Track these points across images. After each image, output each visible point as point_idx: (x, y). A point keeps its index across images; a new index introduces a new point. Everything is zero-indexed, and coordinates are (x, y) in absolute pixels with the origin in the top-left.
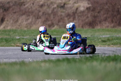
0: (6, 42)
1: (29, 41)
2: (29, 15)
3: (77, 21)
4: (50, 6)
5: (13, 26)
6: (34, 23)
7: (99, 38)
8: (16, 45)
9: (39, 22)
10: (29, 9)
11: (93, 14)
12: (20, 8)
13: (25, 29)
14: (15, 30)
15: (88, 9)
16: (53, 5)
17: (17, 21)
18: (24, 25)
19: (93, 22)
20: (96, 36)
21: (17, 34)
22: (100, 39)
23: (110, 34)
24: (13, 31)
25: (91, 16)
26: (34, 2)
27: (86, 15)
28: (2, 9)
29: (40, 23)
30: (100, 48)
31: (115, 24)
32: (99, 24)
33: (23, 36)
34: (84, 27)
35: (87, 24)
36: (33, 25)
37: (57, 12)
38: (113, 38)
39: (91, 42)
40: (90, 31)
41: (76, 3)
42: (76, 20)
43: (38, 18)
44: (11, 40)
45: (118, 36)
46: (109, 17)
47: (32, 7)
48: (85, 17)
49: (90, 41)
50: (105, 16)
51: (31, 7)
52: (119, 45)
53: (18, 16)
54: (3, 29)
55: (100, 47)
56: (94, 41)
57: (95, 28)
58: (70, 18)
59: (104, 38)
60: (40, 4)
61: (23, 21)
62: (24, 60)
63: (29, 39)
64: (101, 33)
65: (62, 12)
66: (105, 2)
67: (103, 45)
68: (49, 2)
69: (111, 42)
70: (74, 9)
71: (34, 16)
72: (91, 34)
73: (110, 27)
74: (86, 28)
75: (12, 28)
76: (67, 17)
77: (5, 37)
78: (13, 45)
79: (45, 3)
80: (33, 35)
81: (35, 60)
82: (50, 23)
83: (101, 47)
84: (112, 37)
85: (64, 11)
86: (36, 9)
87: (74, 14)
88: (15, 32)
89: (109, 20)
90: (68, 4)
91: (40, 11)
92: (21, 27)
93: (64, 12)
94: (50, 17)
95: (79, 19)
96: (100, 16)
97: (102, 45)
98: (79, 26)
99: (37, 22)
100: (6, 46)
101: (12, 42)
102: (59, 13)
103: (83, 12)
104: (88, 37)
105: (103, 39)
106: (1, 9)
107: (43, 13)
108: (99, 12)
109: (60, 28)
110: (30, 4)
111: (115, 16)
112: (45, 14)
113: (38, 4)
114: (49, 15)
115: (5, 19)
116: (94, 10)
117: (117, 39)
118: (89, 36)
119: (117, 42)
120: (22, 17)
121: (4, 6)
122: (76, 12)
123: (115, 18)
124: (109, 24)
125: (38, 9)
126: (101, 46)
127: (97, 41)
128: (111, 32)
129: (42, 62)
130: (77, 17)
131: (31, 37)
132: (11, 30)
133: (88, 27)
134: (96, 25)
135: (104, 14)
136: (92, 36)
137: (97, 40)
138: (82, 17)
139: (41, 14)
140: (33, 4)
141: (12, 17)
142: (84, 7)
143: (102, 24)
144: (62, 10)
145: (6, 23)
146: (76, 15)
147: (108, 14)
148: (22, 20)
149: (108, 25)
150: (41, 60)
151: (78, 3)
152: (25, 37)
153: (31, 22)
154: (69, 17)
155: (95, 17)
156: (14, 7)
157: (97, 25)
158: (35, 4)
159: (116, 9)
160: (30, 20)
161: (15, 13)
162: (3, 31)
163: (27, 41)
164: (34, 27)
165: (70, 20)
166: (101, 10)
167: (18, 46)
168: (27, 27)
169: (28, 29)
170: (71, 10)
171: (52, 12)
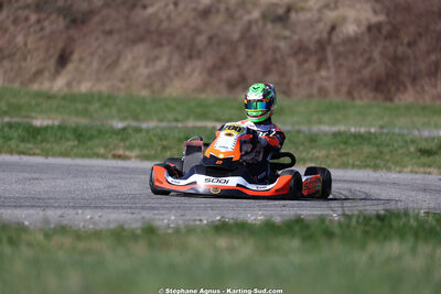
0: (79, 140)
1: (161, 139)
2: (160, 45)
3: (333, 70)
4: (240, 12)
5: (98, 80)
6: (177, 74)
7: (408, 138)
8: (113, 152)
9: (193, 71)
10: (161, 21)
11: (391, 49)
12: (127, 18)
13: (145, 93)
14: (109, 97)
15: (373, 29)
16: (249, 12)
17: (115, 63)
18: (141, 79)
19: (388, 75)
20: (397, 131)
21: (114, 110)
22: (413, 141)
24: (100, 99)
25: (382, 54)
27: (365, 51)
28: (65, 17)
29: (196, 74)
30: (414, 176)
32: (409, 87)
33: (136, 118)
34: (356, 94)
35: (366, 85)
36: (171, 80)
37: (261, 36)
39: (381, 152)
40: (375, 110)
41: (332, 5)
42: (328, 68)
43: (190, 57)
44: (95, 133)
47: (173, 15)
48: (361, 61)
49: (374, 150)
51: (169, 18)
53: (121, 46)
54: (66, 90)
55: (411, 172)
56: (391, 151)
57: (396, 101)
58: (306, 60)
59: (426, 140)
60: (201, 7)
61: (138, 66)
63: (159, 131)
64: (416, 119)
65: (277, 37)
67: (424, 165)
70: (323, 27)
71: (178, 48)
72: (381, 123)
74: (361, 98)
75: (96, 89)
76: (296, 54)
77: (74, 121)
78: (102, 151)
80: (170, 116)
82: (231, 74)
83: (416, 173)
85: (287, 33)
86: (186, 24)
87: (321, 46)
88: (106, 105)
90: (303, 9)
91: (198, 32)
92: (128, 87)
93: (285, 38)
94: (234, 51)
95: (340, 65)
97: (417, 164)
98: (338, 91)
99: (188, 70)
100: (77, 156)
101: (97, 141)
102: (269, 42)
103: (353, 41)
104: (370, 133)
105: (424, 145)
106: (61, 18)
107: (210, 39)
108: (410, 45)
110: (167, 5)
112: (219, 44)
113: (193, 5)
114: (233, 45)
115: (71, 53)
116: (393, 34)
118: (373, 130)
120: (136, 49)
121: (71, 6)
122: (329, 40)
125: (193, 23)
126: (416, 169)
127: (400, 151)
130: (330, 56)
131: (164, 124)
132: (92, 96)
133: (371, 95)
134: (398, 89)
135: (428, 53)
136: (385, 131)
137: (401, 148)
138: (351, 57)
139: (201, 40)
140: (176, 4)
141: (98, 47)
142: (358, 22)
143: (423, 87)
144: (278, 29)
145: (77, 69)
146: (329, 49)
148: (134, 59)
151: (336, 8)
152: (144, 126)
153: (165, 72)
154: (301, 56)
155: (397, 60)
156: (105, 12)
157: (402, 88)
158: (181, 6)
160: (162, 63)
161: (110, 33)
162: (64, 98)
163: (151, 141)
164: (175, 89)
165: (306, 66)
166: (420, 35)
167: (120, 157)
168: (151, 86)
169: (153, 92)
170: (309, 33)
171: (243, 38)
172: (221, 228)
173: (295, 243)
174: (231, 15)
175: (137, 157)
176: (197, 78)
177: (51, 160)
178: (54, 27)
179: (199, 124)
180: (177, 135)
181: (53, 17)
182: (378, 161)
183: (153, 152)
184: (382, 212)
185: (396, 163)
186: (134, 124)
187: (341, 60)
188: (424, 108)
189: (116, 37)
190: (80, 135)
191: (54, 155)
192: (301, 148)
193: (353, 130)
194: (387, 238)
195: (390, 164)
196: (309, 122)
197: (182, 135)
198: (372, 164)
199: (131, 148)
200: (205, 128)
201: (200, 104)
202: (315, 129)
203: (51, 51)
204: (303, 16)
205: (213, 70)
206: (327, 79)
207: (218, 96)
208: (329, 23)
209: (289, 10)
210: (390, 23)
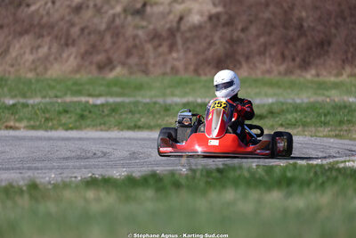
1: (44, 112)
2: (41, 36)
3: (181, 54)
4: (103, 11)
6: (56, 59)
8: (5, 124)
9: (69, 56)
10: (42, 17)
11: (228, 34)
12: (14, 14)
13: (30, 75)
14: (1, 79)
15: (213, 18)
16: (113, 8)
17: (7, 51)
18: (27, 64)
19: (227, 56)
21: (6, 89)
23: (275, 95)
25: (222, 39)
27: (207, 36)
29: (72, 58)
31: (291, 64)
32: (245, 66)
33: (24, 96)
34: (201, 72)
35: (209, 64)
36: (52, 64)
37: (123, 27)
38: (284, 107)
42: (178, 51)
43: (67, 45)
45: (298, 101)
46: (273, 45)
47: (51, 11)
48: (204, 44)
50: (262, 40)
51: (48, 13)
52: (300, 129)
53: (10, 38)
58: (160, 45)
60: (74, 4)
61: (25, 53)
63: (42, 105)
64: (249, 90)
65: (136, 27)
69: (278, 119)
70: (173, 18)
71: (56, 37)
73: (276, 72)
74: (206, 75)
76: (152, 40)
80: (51, 93)
82: (100, 57)
84: (283, 104)
85: (144, 23)
86: (62, 19)
87: (172, 33)
89: (273, 52)
90: (156, 4)
91: (72, 25)
92: (18, 71)
93: (143, 27)
94: (102, 39)
95: (188, 48)
96: (248, 41)
98: (186, 69)
99: (65, 55)
102: (129, 32)
103: (199, 27)
105: (257, 111)
107: (82, 30)
108: (243, 30)
109: (131, 73)
110: (46, 4)
111: (292, 40)
112: (89, 34)
113: (68, 3)
114: (101, 35)
117: (296, 112)
119: (296, 119)
120: (22, 40)
122: (178, 29)
123: (291, 45)
124: (273, 65)
125: (67, 18)
128: (279, 87)
130: (179, 41)
133: (214, 71)
134: (235, 66)
135: (258, 36)
138: (197, 41)
139: (75, 31)
140: (53, 3)
142: (201, 14)
143: (254, 64)
144: (137, 20)
146: (178, 35)
147: (270, 34)
148: (21, 47)
149: (271, 67)
151: (183, 1)
152: (31, 101)
153: (46, 58)
154: (156, 42)
155: (233, 42)
157: (238, 66)
158: (58, 4)
159: (295, 20)
163: (37, 114)
164: (55, 71)
165: (160, 50)
166: (251, 22)
167: (11, 128)
168: (35, 69)
169: (38, 74)
170: (162, 23)
171: (108, 28)
172: (92, 183)
173: (150, 193)
174: (98, 10)
175: (25, 128)
176: (73, 62)
179: (75, 99)
180: (57, 109)
183: (38, 123)
184: (221, 167)
186: (22, 100)
187: (189, 44)
188: (256, 81)
189: (6, 30)
192: (158, 116)
193: (199, 100)
194: (224, 187)
196: (164, 95)
197: (61, 109)
199: (20, 120)
200: (79, 103)
201: (75, 83)
202: (169, 100)
204: (157, 10)
205: (85, 56)
206: (178, 59)
207: (90, 76)
208: (178, 15)
209: (145, 5)
210: (226, 13)
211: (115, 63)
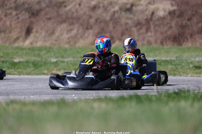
0: (35, 67)
1: (73, 65)
2: (73, 24)
3: (153, 34)
5: (45, 41)
6: (81, 37)
7: (189, 61)
8: (51, 72)
9: (89, 35)
10: (73, 13)
11: (180, 23)
12: (57, 12)
13: (67, 46)
14: (50, 48)
15: (171, 13)
16: (113, 7)
17: (53, 33)
18: (65, 40)
19: (179, 34)
20: (184, 58)
21: (52, 54)
22: (191, 63)
24: (45, 49)
25: (176, 24)
26: (81, 2)
27: (168, 23)
28: (29, 12)
30: (192, 78)
32: (189, 39)
33: (63, 57)
34: (164, 44)
35: (169, 39)
36: (79, 40)
37: (119, 18)
39: (177, 68)
40: (173, 50)
41: (152, 3)
42: (151, 32)
43: (87, 29)
44: (43, 64)
47: (79, 10)
48: (166, 28)
49: (174, 67)
50: (200, 25)
51: (77, 11)
53: (55, 25)
54: (30, 46)
55: (191, 76)
56: (182, 67)
57: (183, 46)
58: (141, 29)
59: (198, 62)
60: (91, 6)
61: (63, 34)
62: (64, 97)
63: (73, 62)
64: (192, 53)
65: (127, 18)
66: (200, 3)
67: (197, 73)
68: (106, 2)
70: (148, 13)
71: (81, 25)
72: (176, 55)
74: (167, 45)
75: (44, 45)
76: (136, 26)
77: (33, 59)
78: (46, 72)
79: (99, 3)
81: (83, 98)
83: (194, 77)
85: (132, 16)
86: (85, 14)
87: (148, 21)
88: (49, 52)
90: (138, 5)
91: (90, 17)
92: (59, 44)
93: (131, 19)
94: (108, 26)
95: (157, 30)
96: (192, 26)
97: (193, 73)
98: (156, 42)
99: (86, 35)
100: (34, 74)
101: (43, 67)
102: (123, 21)
103: (163, 18)
104: (171, 60)
105: (197, 64)
106: (27, 13)
107: (96, 20)
108: (189, 20)
110: (75, 5)
112: (100, 22)
113: (88, 5)
114: (106, 22)
115: (32, 29)
116: (181, 15)
118: (173, 59)
120: (62, 26)
121: (31, 8)
122: (151, 19)
125: (88, 13)
126: (193, 75)
127: (186, 67)
129: (94, 100)
130: (152, 27)
131: (76, 59)
132: (42, 48)
133: (172, 43)
134: (184, 40)
135: (198, 23)
137: (186, 66)
138: (162, 26)
139: (92, 21)
140: (80, 5)
141: (45, 25)
142: (164, 10)
143: (195, 39)
144: (128, 15)
145: (35, 36)
146: (151, 23)
148: (61, 30)
150: (92, 98)
151: (154, 3)
152: (66, 60)
153: (76, 36)
154: (139, 27)
155: (183, 27)
156: (47, 9)
157: (186, 40)
158: (82, 6)
161: (50, 19)
162: (29, 49)
163: (69, 66)
164: (81, 44)
165: (141, 31)
166: (193, 15)
168: (69, 43)
169: (71, 45)
170: (142, 16)
171: (111, 19)
174: (106, 9)
176: (90, 39)
177: (22, 76)
178: (24, 17)
181: (23, 12)
182: (176, 72)
185: (184, 73)
186: (61, 59)
187: (157, 28)
189: (53, 21)
190: (36, 65)
191: (23, 74)
193: (163, 59)
195: (181, 73)
198: (173, 73)
199: (60, 70)
203: (23, 28)
204: (140, 8)
206: (151, 37)
208: (151, 11)
209: (132, 6)
210: (179, 10)
211: (115, 39)
